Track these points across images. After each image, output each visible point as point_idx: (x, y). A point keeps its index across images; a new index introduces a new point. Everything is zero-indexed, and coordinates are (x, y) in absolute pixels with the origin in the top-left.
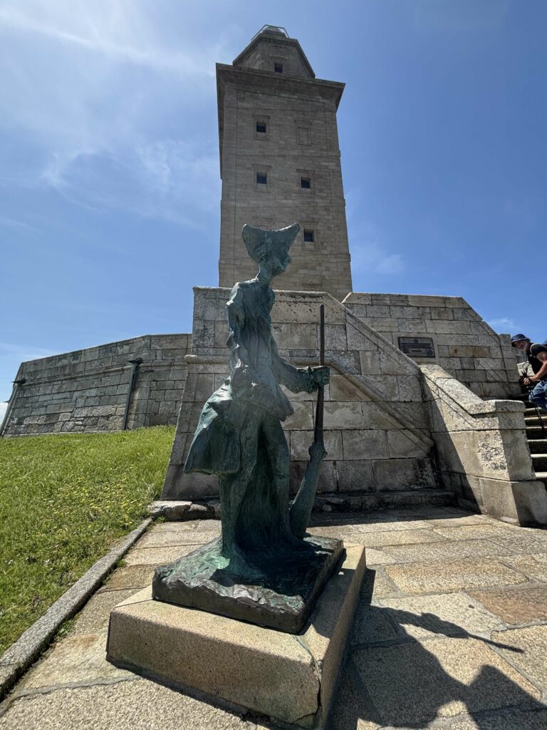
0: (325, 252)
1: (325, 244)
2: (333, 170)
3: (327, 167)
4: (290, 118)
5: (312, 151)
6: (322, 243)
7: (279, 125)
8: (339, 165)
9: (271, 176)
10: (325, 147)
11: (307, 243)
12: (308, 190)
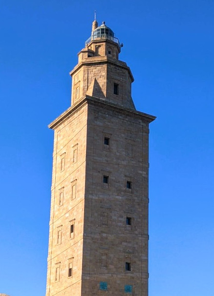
0: (136, 232)
1: (136, 228)
2: (144, 177)
3: (141, 174)
4: (123, 135)
5: (134, 162)
6: (135, 227)
7: (117, 141)
8: (147, 174)
9: (111, 178)
10: (141, 160)
11: (128, 225)
12: (130, 190)
